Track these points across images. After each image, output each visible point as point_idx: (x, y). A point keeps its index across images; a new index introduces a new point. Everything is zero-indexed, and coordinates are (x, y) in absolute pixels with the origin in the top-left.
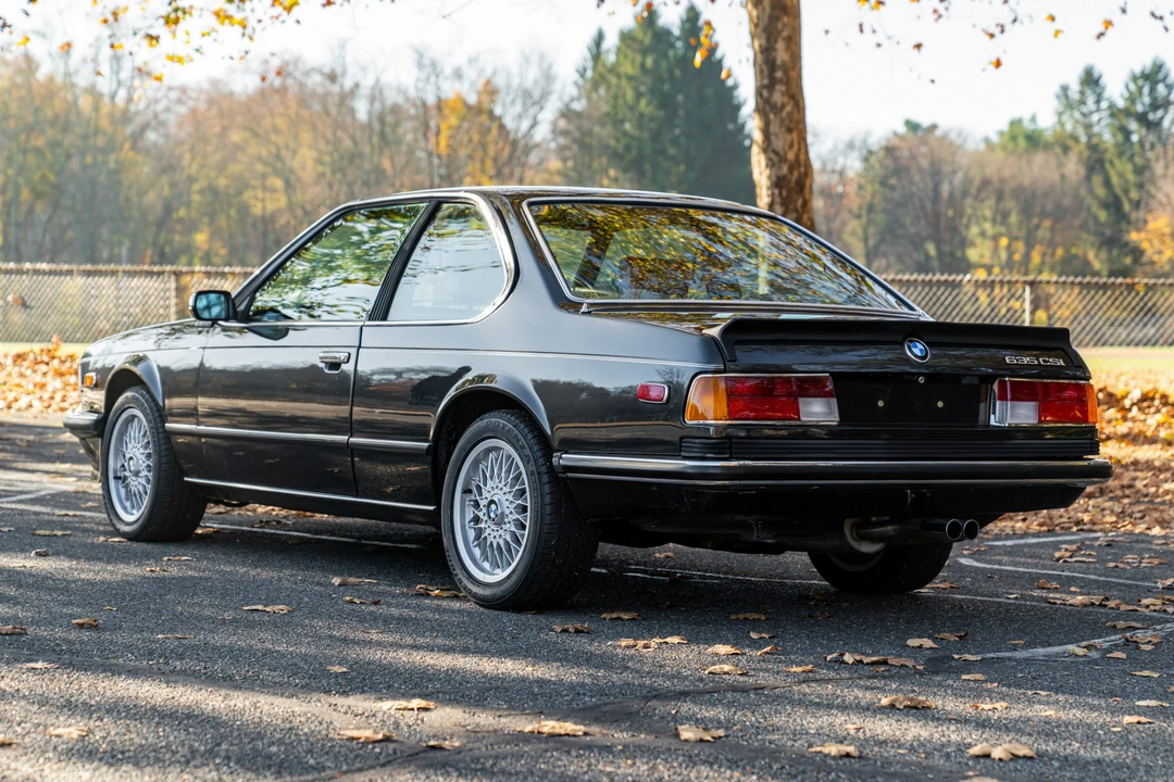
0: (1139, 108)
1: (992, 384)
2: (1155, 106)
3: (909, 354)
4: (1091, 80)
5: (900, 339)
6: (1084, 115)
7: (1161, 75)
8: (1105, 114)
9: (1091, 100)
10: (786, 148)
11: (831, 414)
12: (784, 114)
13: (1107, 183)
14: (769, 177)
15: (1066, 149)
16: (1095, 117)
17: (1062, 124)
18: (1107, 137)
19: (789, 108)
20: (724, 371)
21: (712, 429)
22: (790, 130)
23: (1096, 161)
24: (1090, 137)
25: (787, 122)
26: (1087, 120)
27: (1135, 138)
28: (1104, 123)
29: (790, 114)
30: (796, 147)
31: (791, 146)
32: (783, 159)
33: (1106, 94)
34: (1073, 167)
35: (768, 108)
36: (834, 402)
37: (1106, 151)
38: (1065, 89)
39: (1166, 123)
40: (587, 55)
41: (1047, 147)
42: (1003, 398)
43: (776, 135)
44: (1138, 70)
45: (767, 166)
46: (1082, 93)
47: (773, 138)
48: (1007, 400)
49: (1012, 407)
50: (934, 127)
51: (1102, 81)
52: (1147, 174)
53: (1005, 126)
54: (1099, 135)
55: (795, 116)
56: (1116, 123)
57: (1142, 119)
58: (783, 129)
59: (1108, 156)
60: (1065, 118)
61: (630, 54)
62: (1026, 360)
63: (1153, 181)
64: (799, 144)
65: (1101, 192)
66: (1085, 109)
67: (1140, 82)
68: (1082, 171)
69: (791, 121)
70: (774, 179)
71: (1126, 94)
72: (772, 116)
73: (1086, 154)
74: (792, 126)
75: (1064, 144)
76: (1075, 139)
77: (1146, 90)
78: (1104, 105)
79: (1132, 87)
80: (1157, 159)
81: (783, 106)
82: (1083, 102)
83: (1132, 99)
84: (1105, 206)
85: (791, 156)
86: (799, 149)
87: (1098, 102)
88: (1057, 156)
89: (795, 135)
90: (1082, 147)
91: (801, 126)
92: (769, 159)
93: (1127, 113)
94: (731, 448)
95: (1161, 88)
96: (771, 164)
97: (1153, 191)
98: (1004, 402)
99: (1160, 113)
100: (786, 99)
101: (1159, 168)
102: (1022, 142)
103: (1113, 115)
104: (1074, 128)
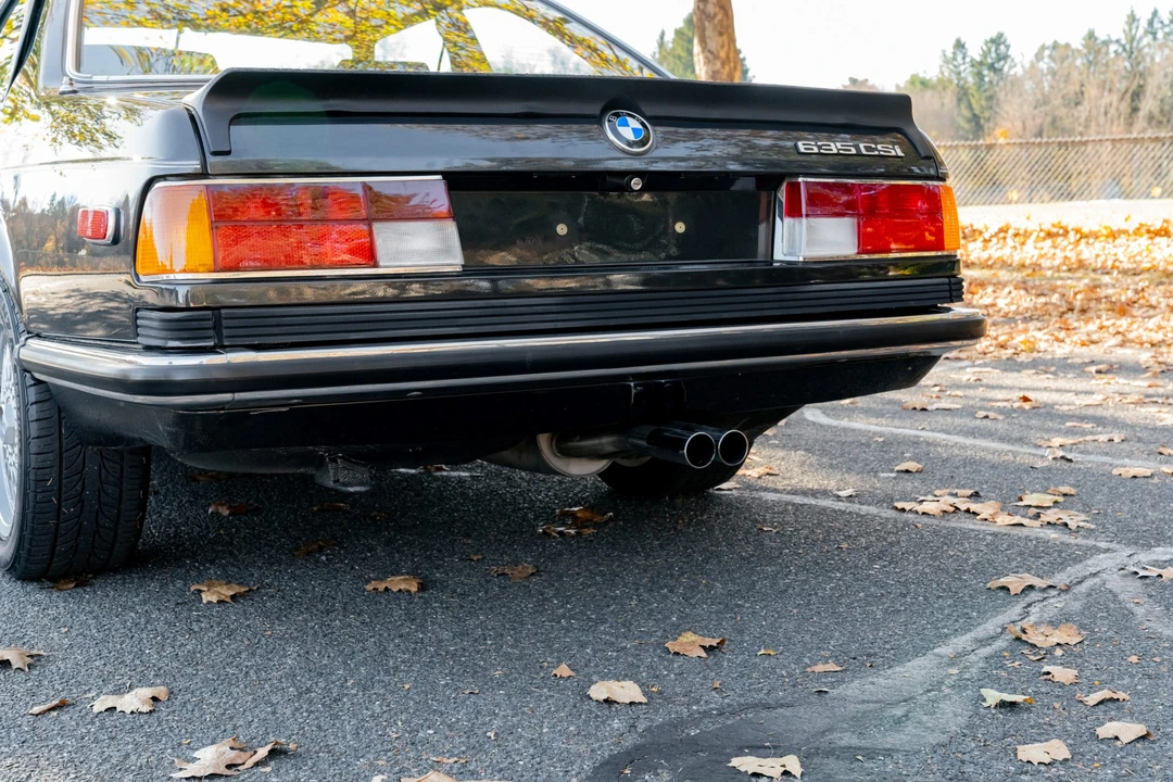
0: (989, 61)
1: (776, 188)
2: (999, 60)
3: (611, 136)
4: (959, 45)
5: (595, 109)
6: (955, 66)
7: (1002, 40)
8: (967, 65)
9: (959, 57)
10: (719, 48)
11: (447, 251)
12: (716, 21)
13: (970, 107)
14: (707, 72)
15: (944, 88)
16: (962, 68)
17: (942, 73)
18: (970, 80)
19: (719, 17)
20: (204, 175)
21: (182, 291)
22: (721, 34)
23: (963, 94)
24: (959, 80)
25: (719, 27)
26: (958, 70)
27: (987, 79)
28: (967, 71)
29: (721, 21)
30: (726, 47)
31: (723, 46)
32: (716, 57)
33: (969, 53)
34: (949, 99)
35: (703, 17)
36: (451, 229)
37: (969, 88)
38: (944, 52)
39: (1006, 69)
40: (656, 45)
41: (933, 87)
42: (794, 211)
43: (710, 38)
44: (988, 39)
45: (705, 63)
46: (954, 53)
47: (708, 41)
48: (801, 216)
49: (810, 228)
50: (866, 80)
51: (966, 46)
52: (995, 101)
53: (908, 78)
54: (965, 79)
55: (725, 23)
56: (975, 70)
57: (992, 67)
58: (716, 33)
59: (970, 91)
60: (944, 69)
61: (681, 42)
62: (835, 147)
63: (998, 104)
64: (729, 45)
65: (967, 113)
66: (955, 63)
67: (990, 45)
68: (955, 102)
69: (722, 26)
70: (711, 73)
71: (981, 53)
72: (707, 23)
73: (957, 90)
74: (722, 30)
75: (943, 84)
76: (951, 82)
77: (993, 49)
78: (968, 60)
79: (985, 48)
80: (1001, 90)
81: (715, 15)
82: (955, 59)
83: (985, 55)
84: (969, 121)
85: (723, 54)
86: (729, 48)
87: (964, 58)
88: (940, 92)
89: (725, 37)
90: (954, 85)
91: (730, 30)
92: (706, 58)
93: (981, 63)
94: (217, 327)
95: (1002, 47)
96: (708, 62)
97: (998, 110)
98: (797, 220)
99: (1002, 63)
100: (717, 9)
101: (1002, 96)
102: (918, 85)
103: (973, 66)
104: (950, 75)
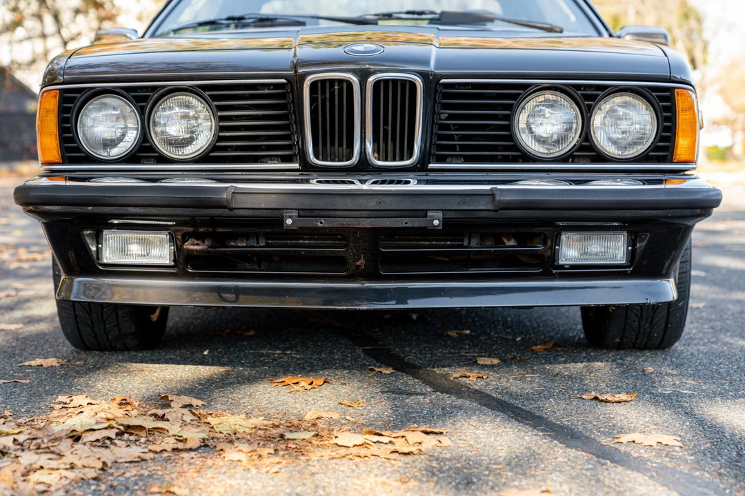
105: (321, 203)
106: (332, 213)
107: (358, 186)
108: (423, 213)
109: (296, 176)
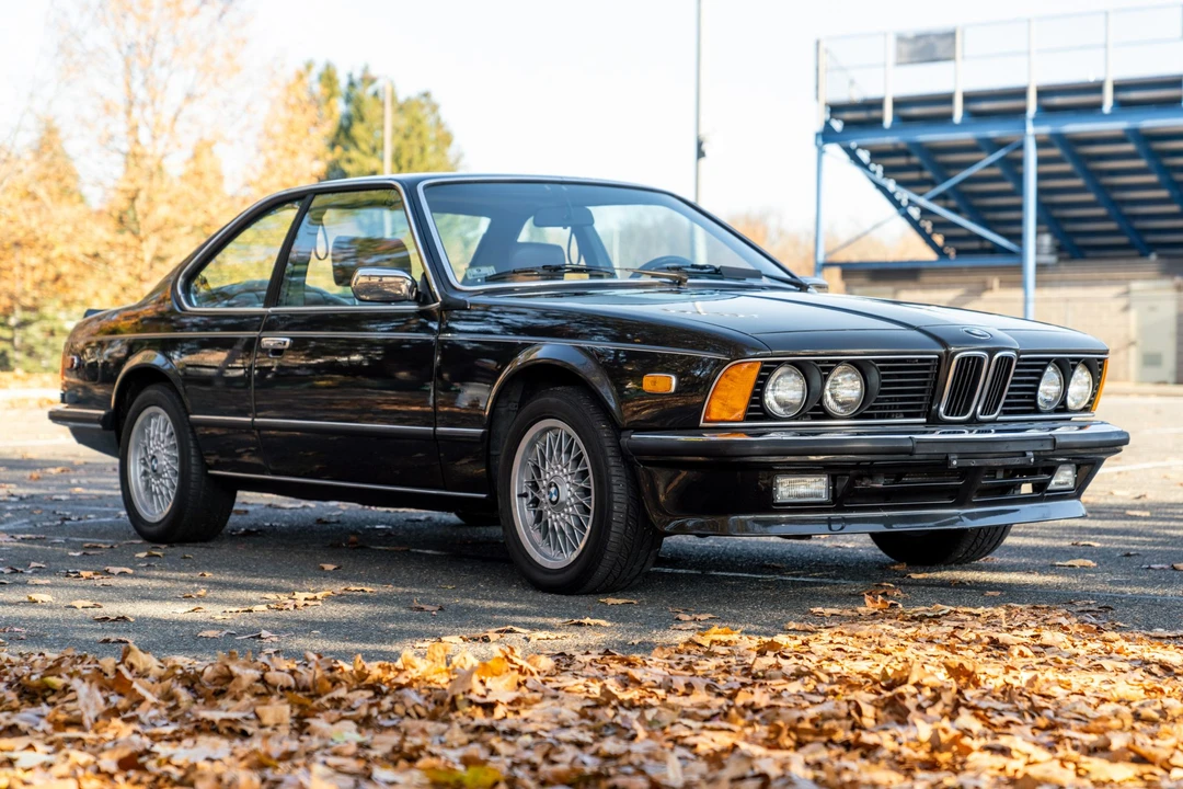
105: (973, 449)
106: (983, 455)
107: (967, 436)
108: (1024, 454)
109: (922, 428)
